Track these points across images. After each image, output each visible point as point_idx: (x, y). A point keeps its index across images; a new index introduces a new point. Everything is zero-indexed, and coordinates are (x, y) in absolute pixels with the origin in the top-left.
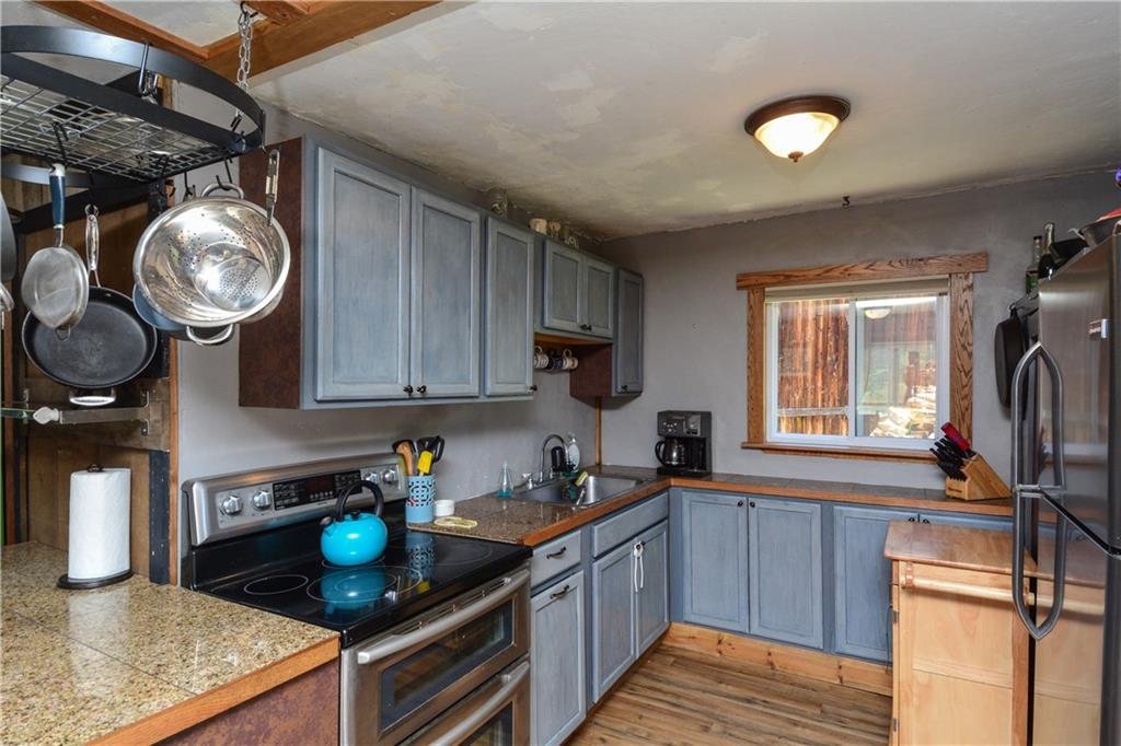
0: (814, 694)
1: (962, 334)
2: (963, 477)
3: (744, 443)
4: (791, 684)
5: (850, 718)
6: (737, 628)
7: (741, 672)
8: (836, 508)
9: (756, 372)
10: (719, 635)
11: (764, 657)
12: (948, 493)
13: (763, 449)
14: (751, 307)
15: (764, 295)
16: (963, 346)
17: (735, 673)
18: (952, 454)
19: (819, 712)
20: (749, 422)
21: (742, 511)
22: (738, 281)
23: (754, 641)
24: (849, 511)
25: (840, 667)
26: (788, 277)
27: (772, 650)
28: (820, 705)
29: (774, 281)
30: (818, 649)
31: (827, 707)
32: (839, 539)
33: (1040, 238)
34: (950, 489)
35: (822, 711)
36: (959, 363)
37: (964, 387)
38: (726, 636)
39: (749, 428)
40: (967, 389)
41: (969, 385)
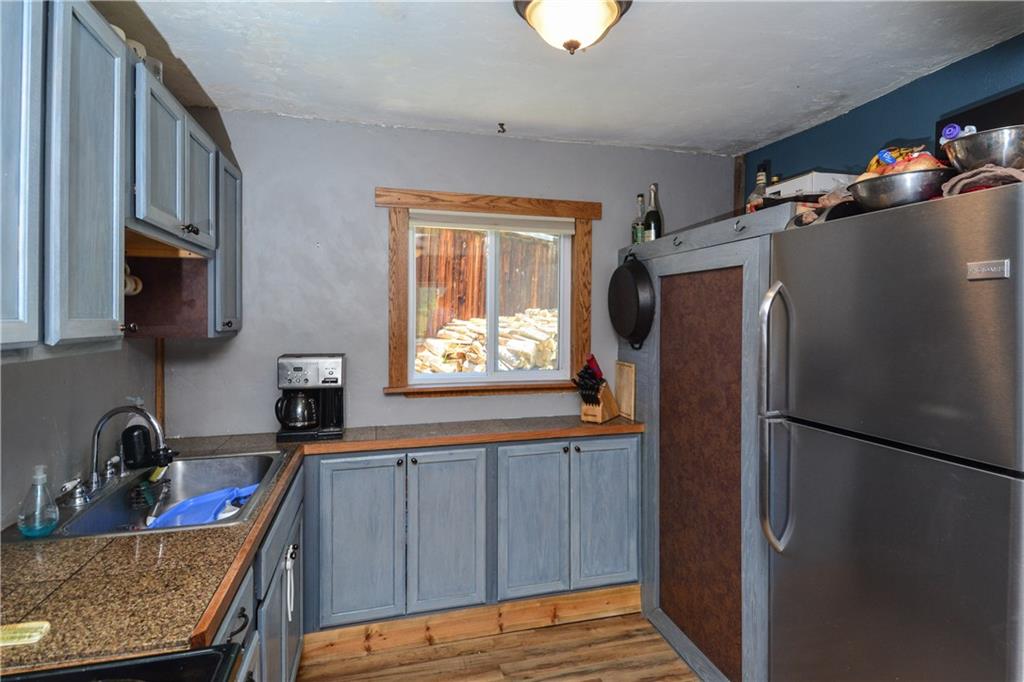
0: (484, 657)
1: (584, 274)
2: (597, 402)
3: (384, 388)
4: (459, 655)
5: (533, 669)
6: (393, 613)
7: (401, 665)
8: (500, 449)
9: (399, 305)
10: (367, 630)
11: (422, 635)
12: (584, 418)
13: (407, 394)
14: (393, 229)
15: (409, 216)
16: (584, 284)
17: (395, 670)
18: (588, 382)
19: (502, 677)
20: (391, 363)
21: (400, 472)
22: (377, 196)
23: (410, 620)
24: (511, 450)
25: (500, 615)
26: (434, 199)
27: (430, 623)
28: (498, 668)
29: (419, 201)
30: (482, 604)
31: (505, 667)
32: (502, 481)
33: (642, 196)
34: (586, 415)
35: (505, 674)
36: (581, 299)
37: (585, 321)
38: (375, 627)
39: (390, 369)
40: (586, 324)
41: (588, 320)
